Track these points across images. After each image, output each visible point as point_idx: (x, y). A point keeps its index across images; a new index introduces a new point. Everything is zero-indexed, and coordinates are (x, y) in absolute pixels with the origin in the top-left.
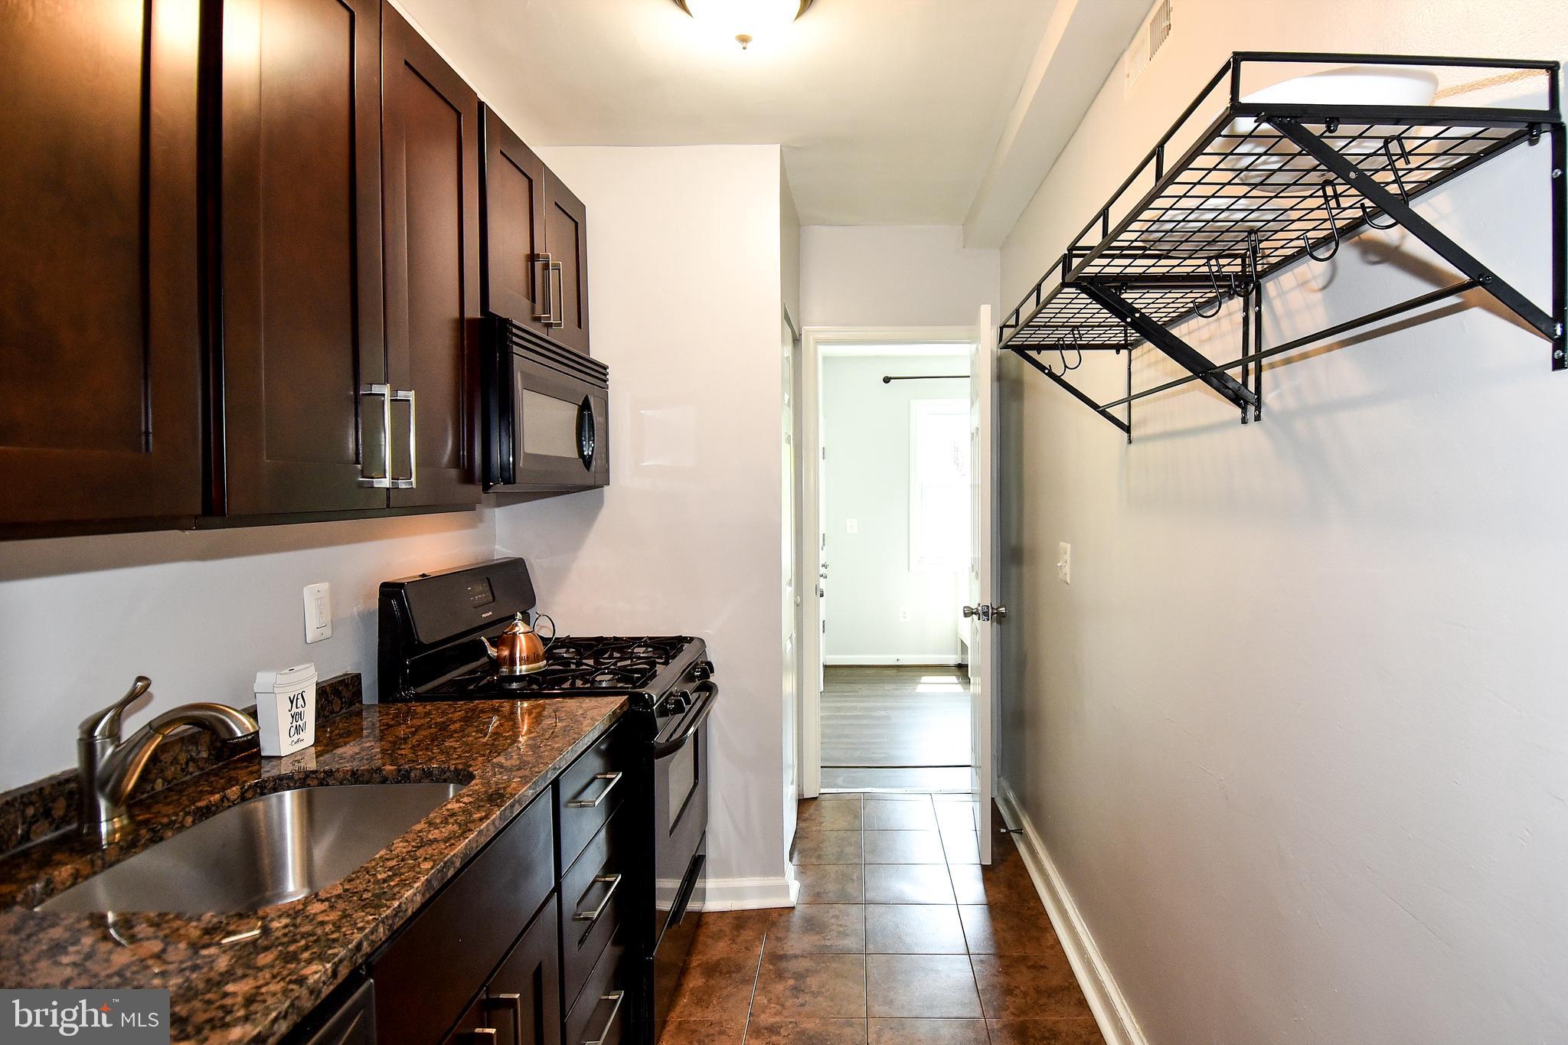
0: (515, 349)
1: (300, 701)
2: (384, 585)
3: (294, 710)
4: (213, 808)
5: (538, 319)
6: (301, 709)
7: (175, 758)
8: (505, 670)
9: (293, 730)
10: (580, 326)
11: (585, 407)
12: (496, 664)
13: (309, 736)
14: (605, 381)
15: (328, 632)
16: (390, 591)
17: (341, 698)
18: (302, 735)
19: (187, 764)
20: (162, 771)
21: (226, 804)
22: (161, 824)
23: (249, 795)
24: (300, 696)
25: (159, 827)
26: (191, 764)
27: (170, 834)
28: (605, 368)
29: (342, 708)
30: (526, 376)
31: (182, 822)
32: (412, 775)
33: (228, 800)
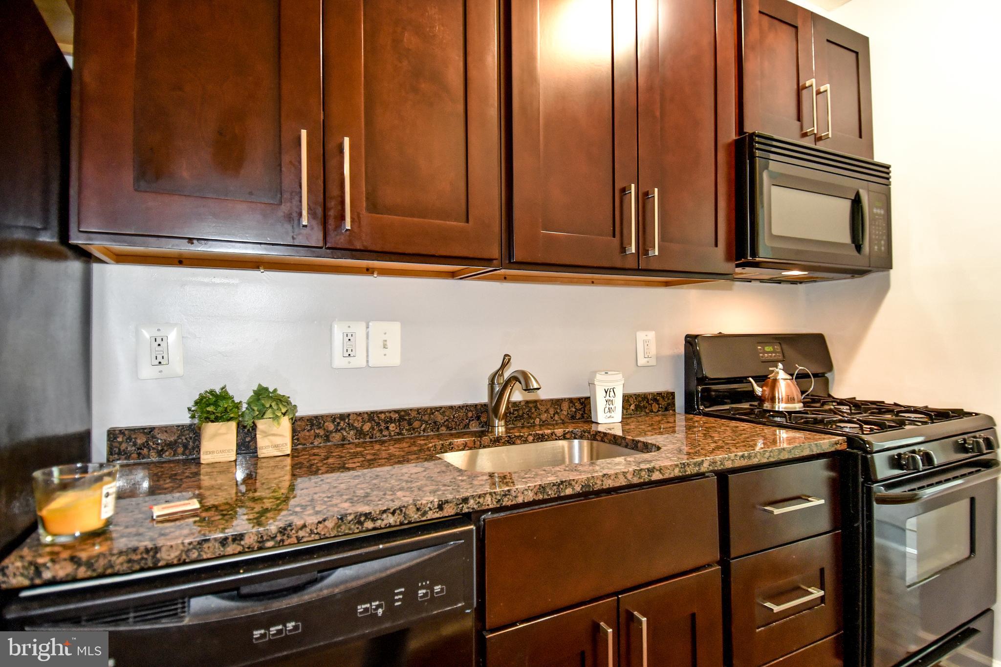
0: (758, 153)
1: (612, 393)
2: (687, 336)
3: (608, 397)
4: (546, 437)
5: (805, 135)
6: (611, 399)
7: (547, 410)
8: (767, 406)
9: (607, 410)
10: (861, 137)
11: (856, 203)
12: (761, 400)
13: (618, 416)
14: (888, 179)
15: (653, 362)
16: (691, 341)
17: (659, 404)
18: (613, 414)
19: (554, 415)
20: (540, 415)
21: (554, 437)
22: (515, 435)
23: (568, 436)
24: (612, 390)
25: (513, 436)
26: (556, 415)
27: (519, 442)
28: (888, 167)
29: (659, 411)
30: (773, 175)
31: (527, 437)
32: (639, 445)
33: (555, 435)
